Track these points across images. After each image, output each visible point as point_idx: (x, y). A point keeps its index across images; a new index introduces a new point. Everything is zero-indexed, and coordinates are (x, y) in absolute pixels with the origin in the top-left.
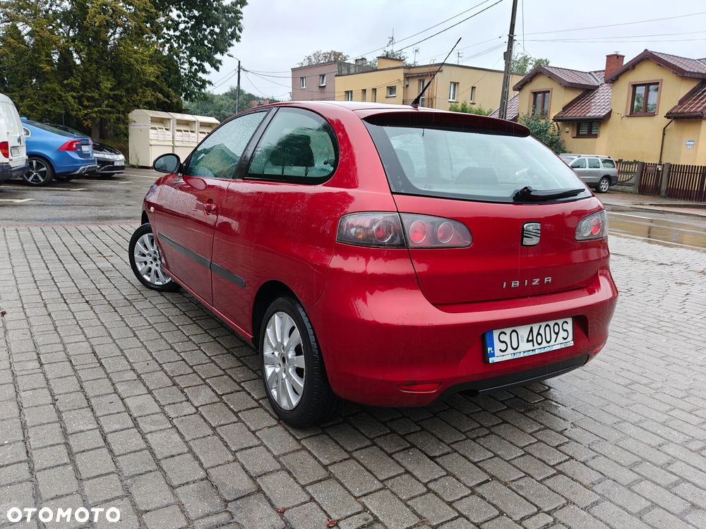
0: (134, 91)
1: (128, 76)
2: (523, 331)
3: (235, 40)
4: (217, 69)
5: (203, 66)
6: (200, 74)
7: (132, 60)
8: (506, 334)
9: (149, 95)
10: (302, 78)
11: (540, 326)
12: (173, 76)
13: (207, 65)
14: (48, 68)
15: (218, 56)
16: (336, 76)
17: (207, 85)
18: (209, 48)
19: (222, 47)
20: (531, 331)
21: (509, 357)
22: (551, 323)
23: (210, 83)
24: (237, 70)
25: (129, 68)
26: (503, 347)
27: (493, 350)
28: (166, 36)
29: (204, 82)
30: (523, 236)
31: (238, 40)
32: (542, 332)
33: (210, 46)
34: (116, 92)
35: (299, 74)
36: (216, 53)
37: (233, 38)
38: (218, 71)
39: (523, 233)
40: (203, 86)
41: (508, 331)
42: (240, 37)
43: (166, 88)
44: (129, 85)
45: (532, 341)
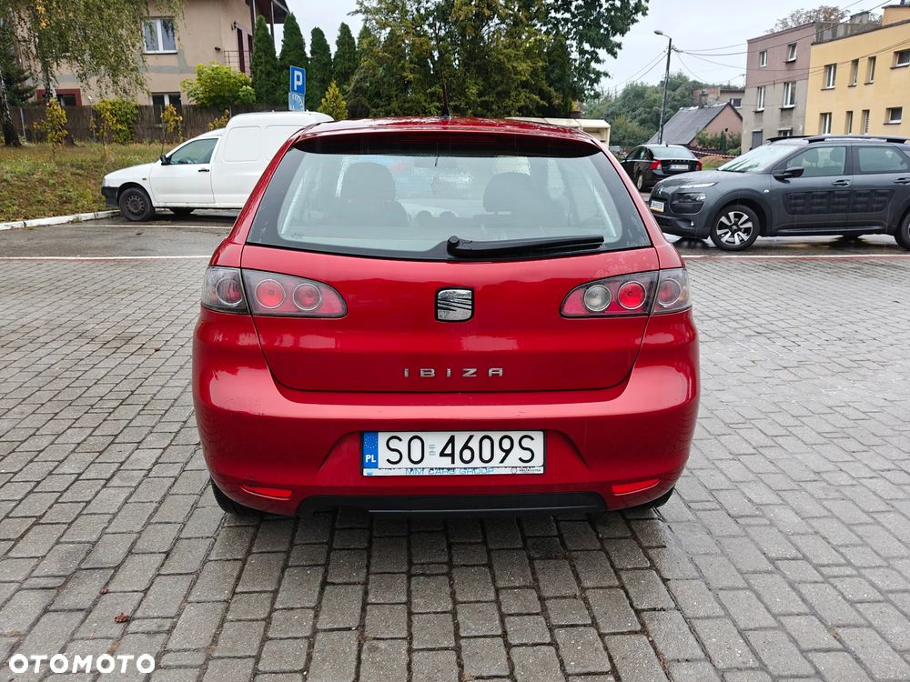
0: (506, 94)
1: (498, 78)
2: (436, 440)
3: (640, 14)
4: (614, 55)
5: (597, 54)
6: (593, 65)
7: (501, 57)
8: (400, 440)
9: (524, 97)
10: (763, 53)
11: (471, 437)
12: (557, 71)
13: (602, 53)
14: (411, 76)
15: (617, 38)
16: (812, 44)
17: (603, 79)
18: (606, 29)
19: (620, 25)
20: (452, 440)
21: (403, 473)
22: (496, 436)
23: (606, 75)
24: (667, 51)
25: (500, 68)
26: (395, 457)
27: (376, 458)
28: (553, 20)
29: (598, 74)
30: (437, 308)
31: (644, 14)
32: (474, 444)
33: (605, 25)
34: (486, 98)
35: (758, 48)
36: (614, 35)
37: (636, 13)
38: (616, 58)
39: (437, 303)
40: (597, 80)
41: (406, 436)
42: (647, 9)
43: (545, 86)
44: (499, 88)
45: (452, 455)
